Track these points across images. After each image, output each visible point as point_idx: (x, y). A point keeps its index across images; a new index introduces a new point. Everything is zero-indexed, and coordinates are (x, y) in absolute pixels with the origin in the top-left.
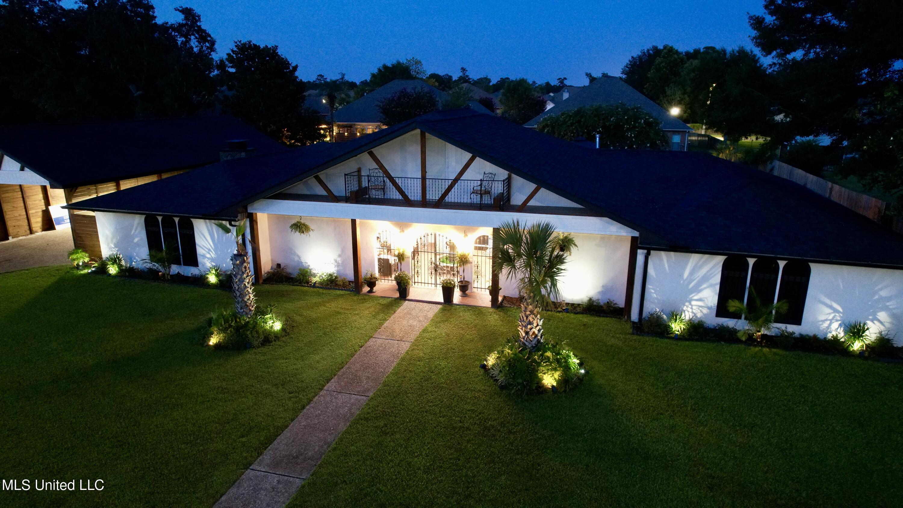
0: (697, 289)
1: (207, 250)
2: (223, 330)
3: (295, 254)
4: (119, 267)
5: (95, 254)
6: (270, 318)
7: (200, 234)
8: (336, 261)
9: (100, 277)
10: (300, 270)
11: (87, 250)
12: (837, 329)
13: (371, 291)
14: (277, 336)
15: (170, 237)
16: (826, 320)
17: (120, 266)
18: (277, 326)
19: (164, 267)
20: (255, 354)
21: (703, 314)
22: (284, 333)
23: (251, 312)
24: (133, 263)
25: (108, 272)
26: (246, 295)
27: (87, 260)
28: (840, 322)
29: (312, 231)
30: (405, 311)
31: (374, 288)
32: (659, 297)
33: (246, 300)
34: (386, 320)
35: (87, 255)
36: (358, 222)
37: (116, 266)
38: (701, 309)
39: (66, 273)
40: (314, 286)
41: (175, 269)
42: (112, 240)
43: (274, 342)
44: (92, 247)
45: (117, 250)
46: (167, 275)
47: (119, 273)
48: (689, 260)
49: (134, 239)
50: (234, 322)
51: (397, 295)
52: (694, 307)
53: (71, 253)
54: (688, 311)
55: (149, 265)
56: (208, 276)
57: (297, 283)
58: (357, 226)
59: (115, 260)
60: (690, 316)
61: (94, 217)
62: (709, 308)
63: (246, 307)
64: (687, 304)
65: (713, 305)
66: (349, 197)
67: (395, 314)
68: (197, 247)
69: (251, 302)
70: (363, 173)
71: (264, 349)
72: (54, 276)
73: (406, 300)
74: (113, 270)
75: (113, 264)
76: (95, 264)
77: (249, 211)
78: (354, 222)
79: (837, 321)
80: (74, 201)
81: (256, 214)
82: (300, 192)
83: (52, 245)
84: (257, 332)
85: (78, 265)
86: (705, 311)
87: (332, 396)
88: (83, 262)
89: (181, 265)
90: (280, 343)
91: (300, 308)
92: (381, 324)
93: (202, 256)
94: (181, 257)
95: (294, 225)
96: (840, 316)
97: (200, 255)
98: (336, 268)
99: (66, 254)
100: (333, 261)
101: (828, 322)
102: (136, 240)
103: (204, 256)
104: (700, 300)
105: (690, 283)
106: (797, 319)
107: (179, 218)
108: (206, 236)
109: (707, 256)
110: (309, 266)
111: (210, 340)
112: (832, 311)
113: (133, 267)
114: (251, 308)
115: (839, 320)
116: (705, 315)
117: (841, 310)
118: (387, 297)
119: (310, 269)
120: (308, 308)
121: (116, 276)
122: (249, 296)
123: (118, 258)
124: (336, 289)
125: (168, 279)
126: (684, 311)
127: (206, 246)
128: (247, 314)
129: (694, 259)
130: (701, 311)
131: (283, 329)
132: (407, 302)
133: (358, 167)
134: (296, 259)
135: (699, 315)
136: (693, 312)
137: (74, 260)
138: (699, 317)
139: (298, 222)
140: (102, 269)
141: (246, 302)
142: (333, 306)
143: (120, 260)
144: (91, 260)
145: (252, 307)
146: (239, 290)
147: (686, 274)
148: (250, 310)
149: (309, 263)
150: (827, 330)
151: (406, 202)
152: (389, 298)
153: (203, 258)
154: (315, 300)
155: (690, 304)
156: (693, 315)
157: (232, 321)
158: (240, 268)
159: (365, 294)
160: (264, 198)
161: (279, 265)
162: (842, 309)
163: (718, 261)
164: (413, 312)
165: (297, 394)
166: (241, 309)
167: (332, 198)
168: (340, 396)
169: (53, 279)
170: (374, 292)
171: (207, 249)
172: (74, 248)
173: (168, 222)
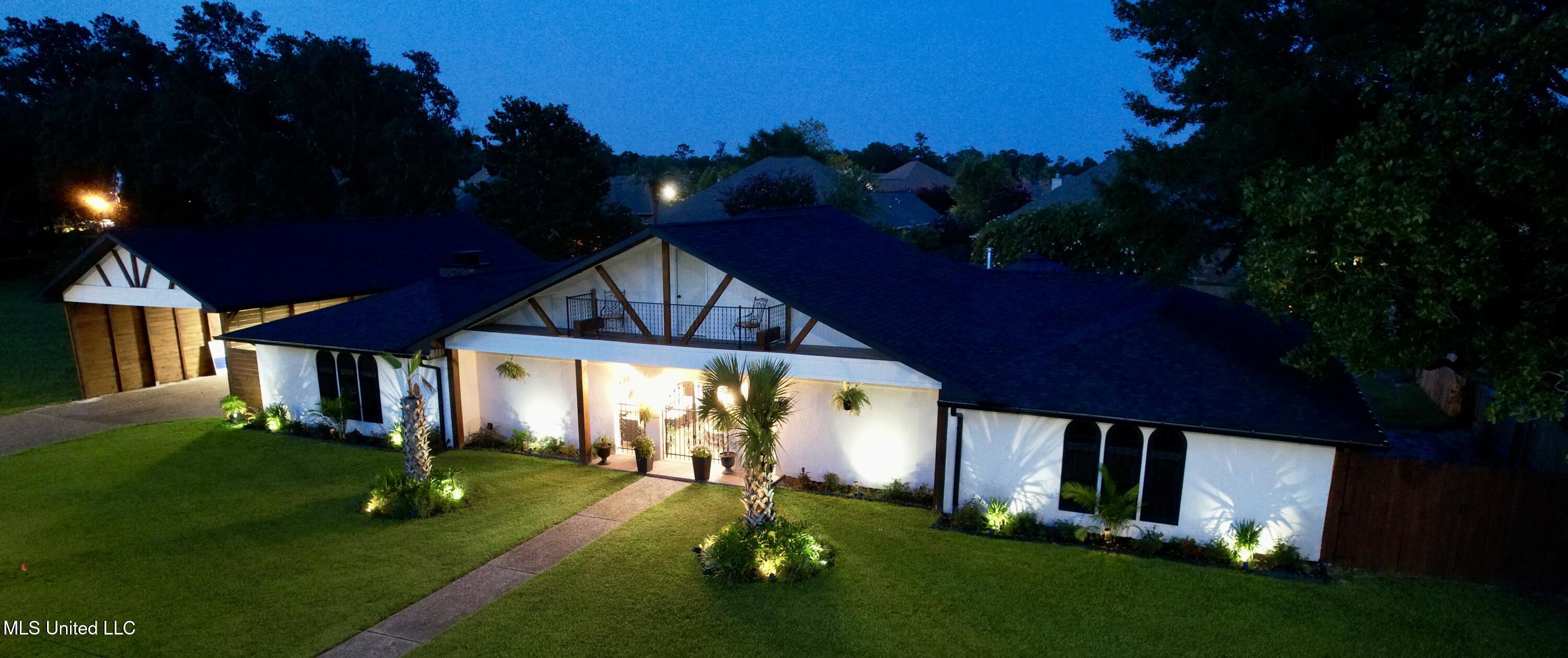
0: (1031, 468)
1: (393, 400)
2: (385, 494)
3: (511, 410)
4: (281, 421)
5: (253, 401)
6: (449, 484)
7: (385, 378)
8: (564, 421)
9: (257, 433)
10: (515, 431)
11: (245, 398)
12: (1229, 531)
13: (603, 463)
14: (454, 507)
15: (348, 381)
16: (1213, 518)
17: (283, 420)
18: (457, 494)
19: (338, 421)
20: (420, 524)
21: (1042, 504)
22: (464, 504)
23: (424, 474)
24: (301, 417)
25: (268, 427)
26: (418, 450)
27: (243, 411)
28: (1231, 522)
29: (527, 376)
30: (637, 488)
31: (608, 458)
32: (980, 479)
33: (417, 457)
34: (604, 496)
35: (244, 404)
36: (584, 363)
37: (278, 419)
38: (1037, 497)
39: (216, 427)
40: (530, 453)
41: (352, 425)
42: (275, 386)
43: (447, 513)
44: (251, 394)
45: (282, 399)
46: (342, 434)
47: (281, 429)
48: (1019, 425)
49: (302, 384)
50: (401, 485)
51: (636, 469)
52: (1028, 495)
53: (224, 401)
54: (1021, 501)
55: (319, 419)
56: (391, 435)
57: (508, 450)
58: (583, 369)
59: (277, 411)
60: (1023, 507)
61: (254, 352)
62: (1050, 497)
63: (418, 466)
64: (1018, 489)
65: (1054, 493)
66: (572, 330)
67: (622, 491)
68: (382, 397)
69: (425, 460)
70: (598, 297)
71: (431, 520)
72: (202, 430)
73: (645, 475)
74: (274, 424)
75: (274, 416)
76: (251, 416)
77: (447, 347)
78: (578, 364)
79: (1227, 519)
80: (232, 329)
81: (457, 351)
82: (514, 323)
83: (207, 394)
84: (428, 499)
85: (231, 417)
86: (1044, 500)
87: (493, 570)
88: (238, 414)
89: (361, 420)
90: (455, 514)
91: (499, 478)
92: (594, 501)
93: (387, 408)
94: (361, 409)
95: (502, 366)
96: (1231, 512)
97: (385, 407)
98: (564, 432)
99: (218, 402)
100: (560, 422)
101: (1215, 521)
102: (305, 385)
103: (390, 409)
104: (1036, 484)
105: (1020, 459)
106: (1173, 518)
107: (360, 355)
108: (393, 381)
109: (1043, 419)
110: (529, 427)
111: (367, 507)
112: (1220, 505)
113: (300, 422)
114: (424, 468)
115: (1230, 519)
116: (1043, 506)
117: (1231, 503)
118: (621, 471)
119: (529, 432)
120: (510, 478)
121: (277, 433)
122: (423, 453)
123: (282, 409)
124: (558, 458)
125: (343, 438)
126: (1015, 500)
127: (393, 395)
128: (419, 476)
129: (1026, 423)
130: (1039, 501)
131: (464, 500)
132: (646, 477)
133: (591, 288)
134: (513, 417)
135: (1036, 507)
136: (1027, 502)
137: (227, 409)
138: (1035, 509)
139: (507, 363)
140: (260, 425)
141: (417, 460)
142: (544, 478)
143: (284, 413)
144: (249, 411)
145: (427, 468)
146: (409, 443)
147: (1015, 446)
148: (424, 472)
149: (529, 424)
150: (1214, 534)
151: (647, 337)
152: (624, 471)
153: (389, 412)
154: (525, 470)
155: (1023, 490)
156: (1028, 506)
157: (399, 484)
158: (411, 415)
159: (594, 466)
160: (466, 328)
161: (490, 426)
162: (1233, 501)
163: (1059, 426)
164: (647, 491)
165: (451, 567)
166: (411, 470)
167: (553, 331)
168: (502, 572)
169: (200, 433)
170: (607, 464)
171: (393, 398)
172: (229, 393)
173: (345, 359)
